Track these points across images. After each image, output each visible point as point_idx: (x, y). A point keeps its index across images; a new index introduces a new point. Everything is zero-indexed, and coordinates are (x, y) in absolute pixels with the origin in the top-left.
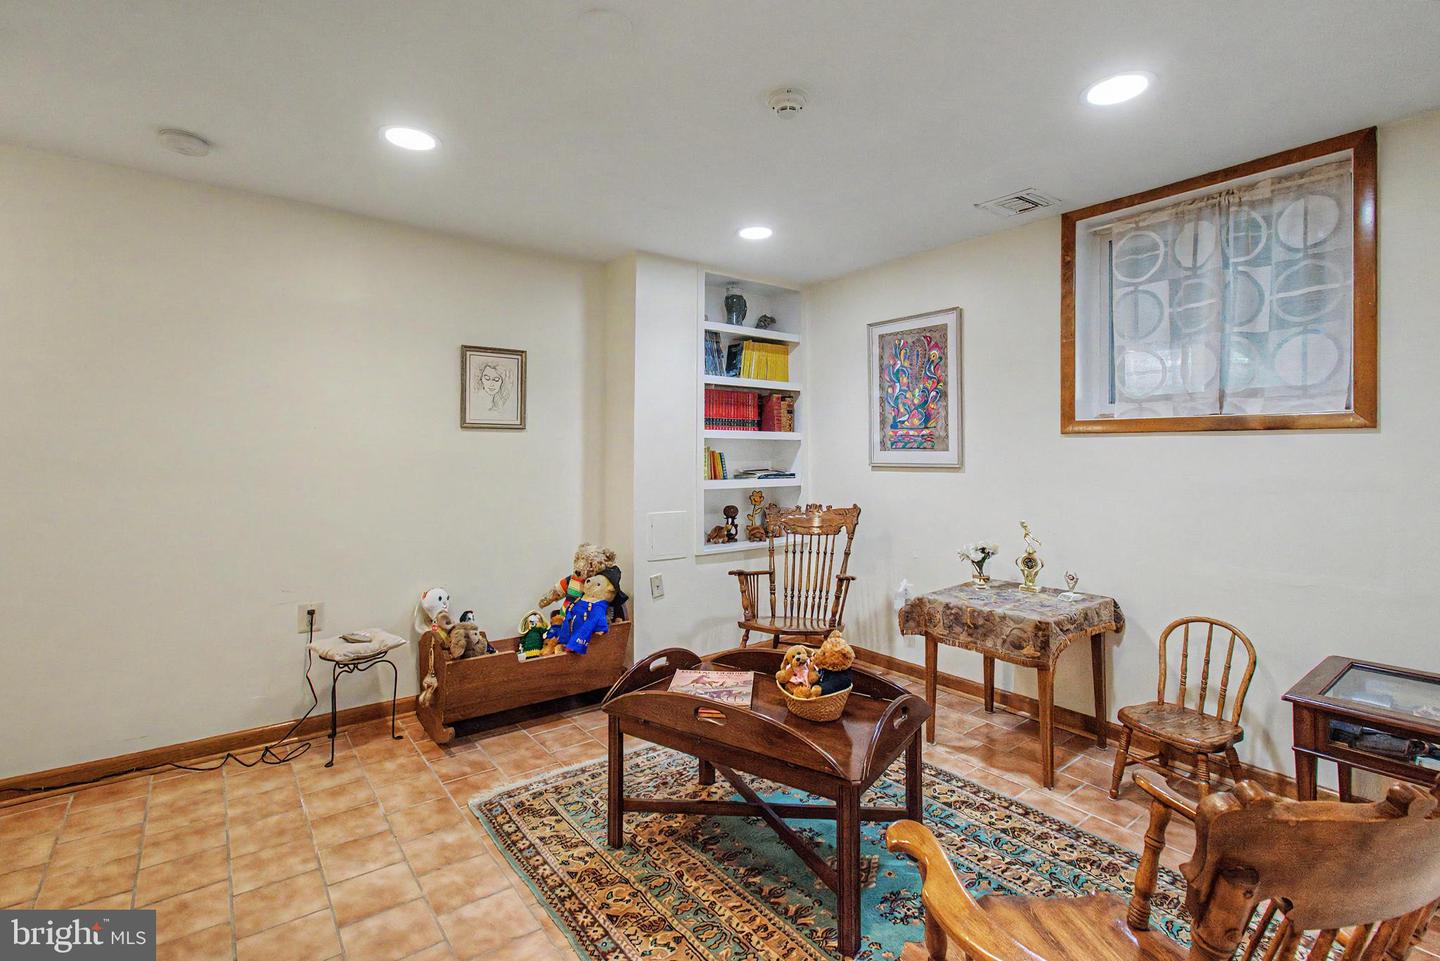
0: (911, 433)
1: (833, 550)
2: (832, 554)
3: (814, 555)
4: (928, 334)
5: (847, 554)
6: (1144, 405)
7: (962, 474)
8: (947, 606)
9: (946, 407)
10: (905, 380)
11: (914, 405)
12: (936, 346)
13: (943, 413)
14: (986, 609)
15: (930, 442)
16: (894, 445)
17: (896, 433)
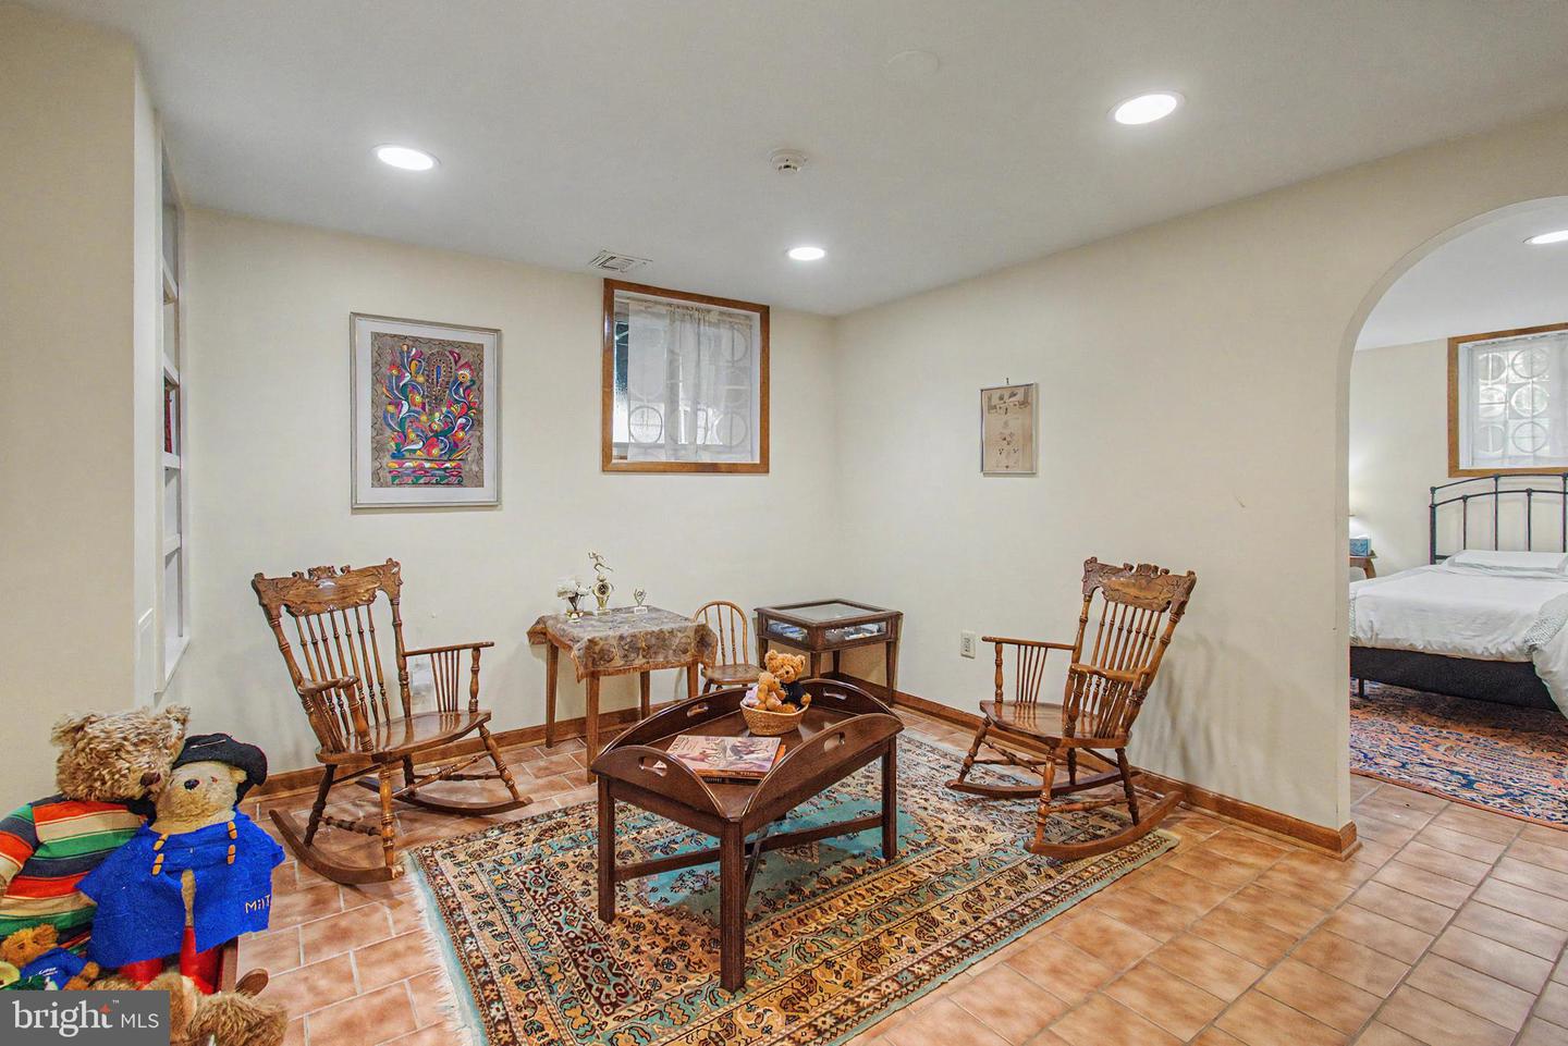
0: (427, 465)
1: (371, 626)
2: (372, 632)
3: (343, 639)
4: (457, 351)
5: (397, 625)
6: (649, 451)
7: (500, 513)
8: (621, 638)
9: (480, 439)
10: (418, 399)
11: (432, 431)
12: (467, 365)
13: (475, 444)
14: (656, 629)
15: (455, 478)
16: (398, 479)
17: (401, 466)
